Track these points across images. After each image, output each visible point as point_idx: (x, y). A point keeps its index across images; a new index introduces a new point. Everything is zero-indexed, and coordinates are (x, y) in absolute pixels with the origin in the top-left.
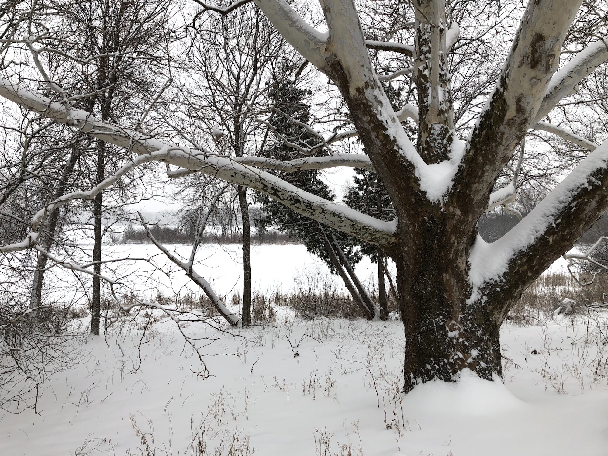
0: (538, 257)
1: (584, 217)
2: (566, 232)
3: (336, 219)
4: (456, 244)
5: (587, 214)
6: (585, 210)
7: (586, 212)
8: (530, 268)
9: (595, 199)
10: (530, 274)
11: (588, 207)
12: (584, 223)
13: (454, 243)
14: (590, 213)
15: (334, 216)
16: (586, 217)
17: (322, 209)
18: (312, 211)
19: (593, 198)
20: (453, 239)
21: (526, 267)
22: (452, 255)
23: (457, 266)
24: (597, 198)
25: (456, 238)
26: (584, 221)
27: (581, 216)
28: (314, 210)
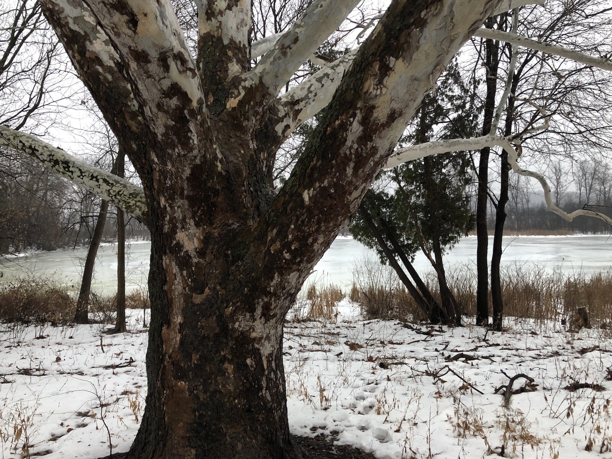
0: (292, 227)
1: (348, 152)
2: (326, 182)
3: (93, 183)
4: (168, 209)
5: (351, 148)
6: (346, 140)
7: (349, 143)
8: (286, 246)
9: (357, 119)
10: (287, 256)
11: (349, 133)
12: (352, 165)
13: (165, 207)
14: (355, 146)
15: (91, 179)
16: (351, 153)
17: (80, 170)
18: (70, 174)
19: (354, 115)
20: (163, 201)
21: (278, 244)
22: (167, 227)
23: (178, 243)
24: (359, 116)
25: (166, 201)
26: (350, 160)
27: (341, 152)
28: (72, 172)
